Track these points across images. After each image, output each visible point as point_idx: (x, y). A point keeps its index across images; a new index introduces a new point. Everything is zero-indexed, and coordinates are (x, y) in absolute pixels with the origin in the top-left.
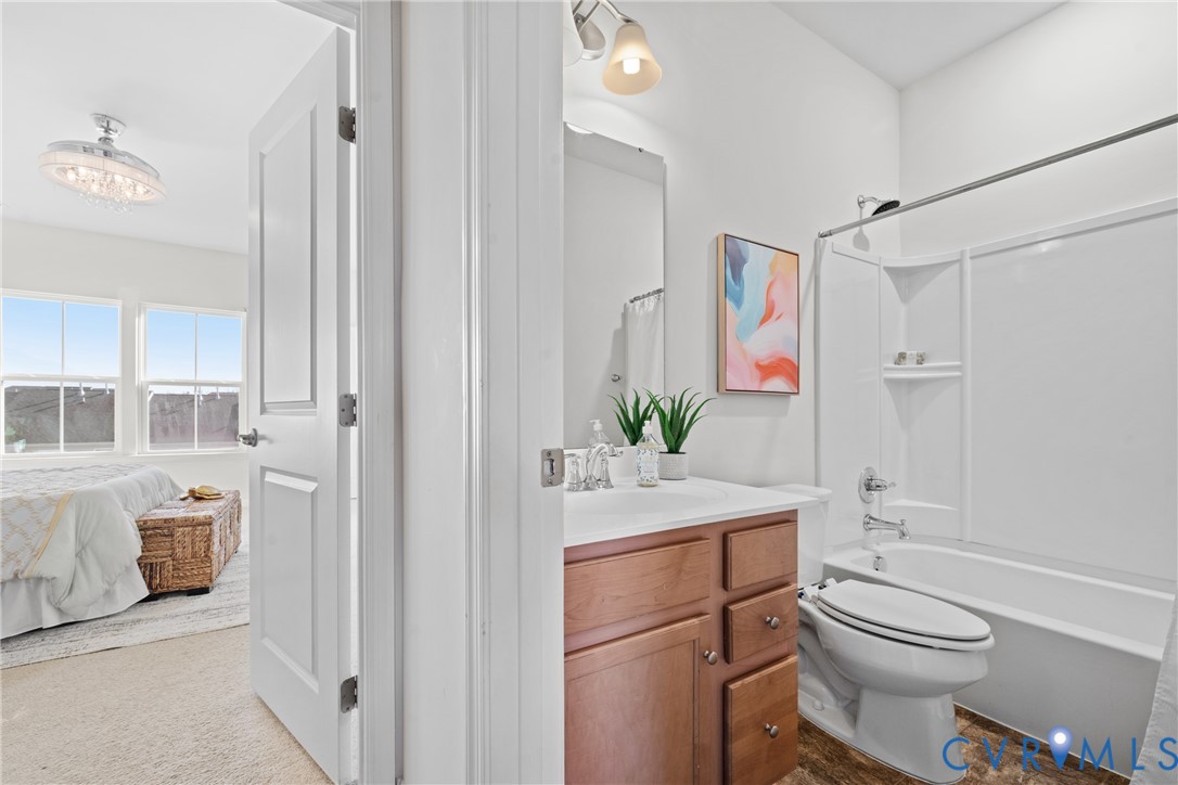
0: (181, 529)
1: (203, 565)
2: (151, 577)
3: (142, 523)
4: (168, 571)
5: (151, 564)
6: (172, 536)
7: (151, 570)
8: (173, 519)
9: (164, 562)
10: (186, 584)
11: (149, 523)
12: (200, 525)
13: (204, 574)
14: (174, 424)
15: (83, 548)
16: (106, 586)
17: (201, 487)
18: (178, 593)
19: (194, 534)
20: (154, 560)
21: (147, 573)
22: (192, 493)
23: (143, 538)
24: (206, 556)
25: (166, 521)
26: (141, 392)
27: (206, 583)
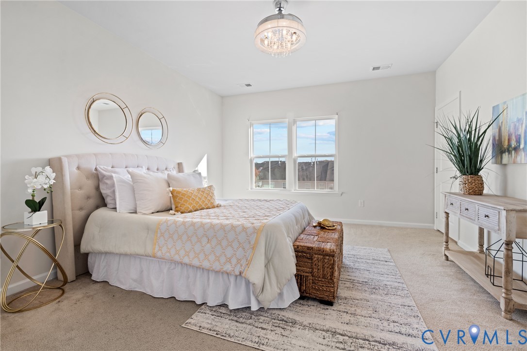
0: (316, 256)
1: (329, 285)
2: (301, 284)
3: (296, 247)
4: (309, 283)
5: (301, 275)
6: (312, 259)
7: (301, 280)
8: (312, 248)
9: (308, 276)
10: (320, 295)
11: (300, 247)
12: (327, 255)
13: (330, 291)
14: (307, 176)
15: (268, 262)
16: (279, 291)
17: (324, 220)
18: (314, 299)
19: (324, 262)
20: (303, 274)
21: (299, 280)
22: (320, 224)
23: (296, 257)
24: (331, 279)
25: (308, 248)
26: (295, 161)
27: (331, 298)
